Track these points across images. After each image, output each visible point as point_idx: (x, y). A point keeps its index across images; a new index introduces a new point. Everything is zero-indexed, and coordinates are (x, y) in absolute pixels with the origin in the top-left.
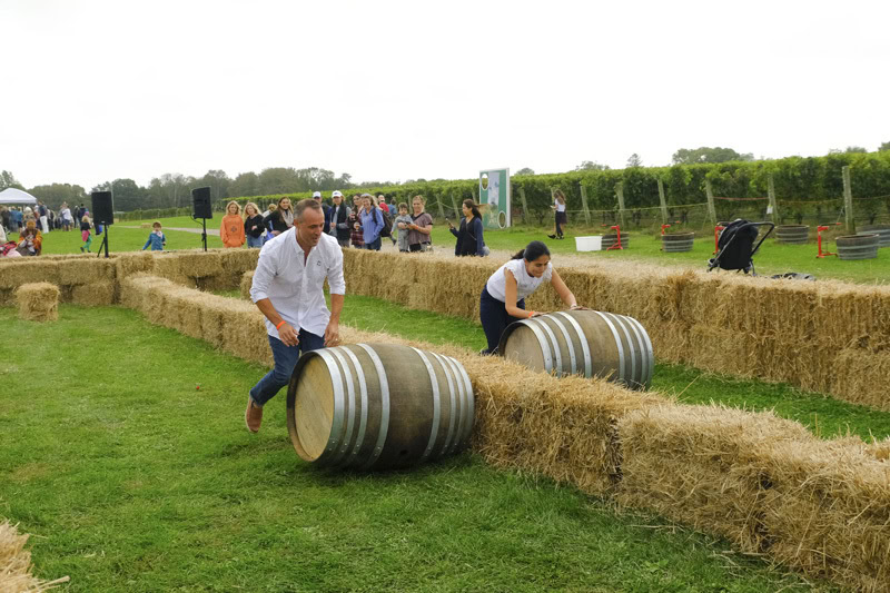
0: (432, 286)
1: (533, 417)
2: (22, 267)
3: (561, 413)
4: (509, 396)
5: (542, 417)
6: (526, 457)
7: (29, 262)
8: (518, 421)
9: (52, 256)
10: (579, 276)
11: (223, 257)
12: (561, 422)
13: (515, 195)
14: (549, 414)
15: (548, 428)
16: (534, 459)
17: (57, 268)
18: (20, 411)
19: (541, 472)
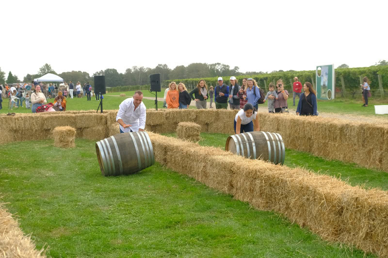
0: (288, 133)
1: (350, 212)
2: (56, 117)
3: (368, 211)
4: (335, 199)
5: (356, 213)
6: (346, 237)
7: (60, 115)
8: (341, 215)
9: (72, 111)
10: (378, 129)
11: (167, 114)
12: (368, 217)
13: (337, 80)
14: (360, 211)
15: (360, 219)
16: (350, 238)
17: (75, 118)
18: (54, 198)
19: (354, 246)
